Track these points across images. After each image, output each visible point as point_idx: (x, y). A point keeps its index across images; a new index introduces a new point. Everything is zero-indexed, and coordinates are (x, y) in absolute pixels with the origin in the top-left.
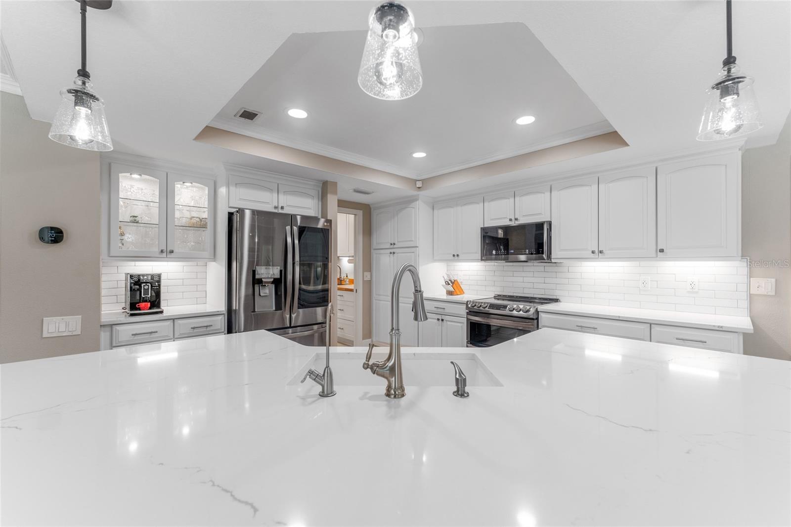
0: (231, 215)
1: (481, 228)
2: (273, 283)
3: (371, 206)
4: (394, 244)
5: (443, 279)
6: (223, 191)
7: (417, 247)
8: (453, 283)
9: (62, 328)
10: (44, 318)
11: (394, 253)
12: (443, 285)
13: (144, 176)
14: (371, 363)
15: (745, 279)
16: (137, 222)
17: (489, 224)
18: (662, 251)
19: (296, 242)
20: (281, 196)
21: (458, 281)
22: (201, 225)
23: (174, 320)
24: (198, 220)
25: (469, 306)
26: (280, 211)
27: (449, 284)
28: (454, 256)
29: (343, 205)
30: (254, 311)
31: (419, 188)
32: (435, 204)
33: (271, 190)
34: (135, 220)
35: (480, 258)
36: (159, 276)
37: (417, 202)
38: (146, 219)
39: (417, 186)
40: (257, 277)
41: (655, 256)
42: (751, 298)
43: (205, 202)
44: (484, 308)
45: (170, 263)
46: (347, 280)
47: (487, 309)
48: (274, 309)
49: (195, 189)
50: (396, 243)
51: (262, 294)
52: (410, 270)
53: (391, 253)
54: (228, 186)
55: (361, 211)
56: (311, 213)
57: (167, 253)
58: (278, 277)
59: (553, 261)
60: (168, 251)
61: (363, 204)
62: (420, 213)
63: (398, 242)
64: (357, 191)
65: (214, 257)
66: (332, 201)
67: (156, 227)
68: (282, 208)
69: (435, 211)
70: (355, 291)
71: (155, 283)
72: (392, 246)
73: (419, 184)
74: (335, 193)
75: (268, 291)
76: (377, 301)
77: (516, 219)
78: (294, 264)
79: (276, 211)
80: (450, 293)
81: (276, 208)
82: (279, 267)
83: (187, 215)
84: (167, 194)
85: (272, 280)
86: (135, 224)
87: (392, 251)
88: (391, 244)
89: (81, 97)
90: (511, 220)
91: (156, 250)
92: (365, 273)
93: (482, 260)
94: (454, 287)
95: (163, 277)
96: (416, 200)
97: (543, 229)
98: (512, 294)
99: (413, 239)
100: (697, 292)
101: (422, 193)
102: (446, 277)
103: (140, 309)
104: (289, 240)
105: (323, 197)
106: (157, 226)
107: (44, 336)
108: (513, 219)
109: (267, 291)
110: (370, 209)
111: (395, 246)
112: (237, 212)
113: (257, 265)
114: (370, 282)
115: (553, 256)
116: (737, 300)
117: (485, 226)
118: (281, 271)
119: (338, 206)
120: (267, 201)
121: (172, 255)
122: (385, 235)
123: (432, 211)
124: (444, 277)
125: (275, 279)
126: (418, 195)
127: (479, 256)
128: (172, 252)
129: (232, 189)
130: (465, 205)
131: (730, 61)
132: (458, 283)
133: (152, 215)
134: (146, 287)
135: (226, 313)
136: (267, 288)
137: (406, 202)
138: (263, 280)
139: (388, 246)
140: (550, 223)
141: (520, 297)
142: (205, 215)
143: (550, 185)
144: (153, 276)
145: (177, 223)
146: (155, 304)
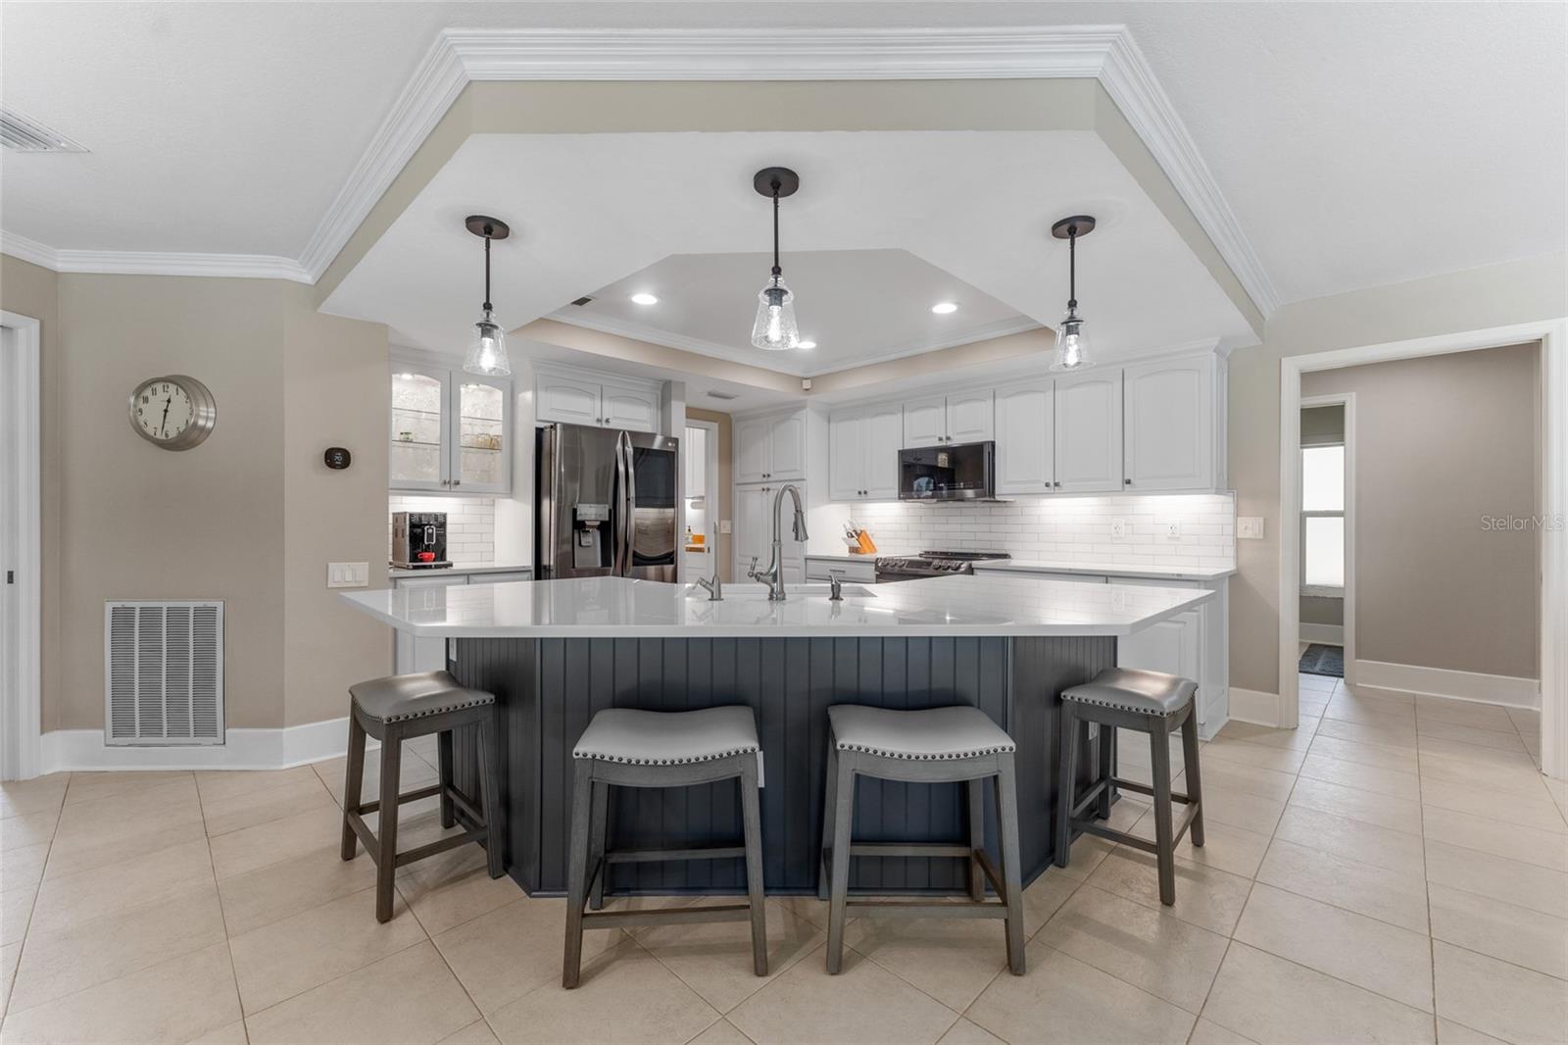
0: (539, 432)
1: (899, 451)
2: (599, 528)
3: (732, 416)
4: (769, 476)
5: (843, 529)
6: (526, 397)
7: (803, 480)
8: (858, 535)
9: (349, 577)
10: (330, 564)
11: (768, 490)
12: (844, 539)
13: (417, 376)
14: (755, 572)
15: (1231, 518)
16: (411, 442)
17: (911, 445)
18: (1128, 482)
19: (631, 471)
20: (606, 404)
21: (868, 533)
22: (492, 445)
23: (468, 575)
24: (487, 437)
25: (880, 564)
26: (605, 426)
27: (852, 537)
28: (860, 493)
29: (695, 414)
30: (574, 567)
31: (807, 390)
32: (831, 414)
33: (592, 396)
34: (407, 439)
35: (897, 496)
36: (445, 516)
37: (804, 411)
38: (421, 438)
39: (805, 387)
40: (579, 518)
41: (1121, 489)
42: (1238, 542)
43: (498, 412)
44: (901, 567)
45: (456, 500)
46: (690, 537)
47: (904, 567)
48: (600, 565)
49: (481, 393)
50: (772, 474)
51: (583, 544)
52: (790, 490)
53: (764, 490)
54: (536, 390)
55: (716, 425)
56: (647, 428)
57: (450, 485)
58: (607, 519)
59: (998, 498)
60: (453, 482)
61: (722, 413)
62: (808, 429)
63: (776, 472)
64: (712, 394)
65: (511, 491)
66: (678, 410)
67: (436, 449)
68: (607, 421)
69: (831, 424)
70: (706, 550)
71: (441, 522)
72: (765, 479)
73: (807, 384)
74: (682, 398)
75: (593, 540)
76: (742, 567)
77: (948, 438)
78: (628, 499)
79: (599, 425)
80: (853, 550)
81: (599, 420)
82: (607, 506)
83: (478, 430)
84: (450, 402)
85: (598, 523)
86: (408, 444)
87: (766, 486)
88: (764, 476)
89: (487, 329)
90: (941, 439)
91: (436, 481)
92: (722, 522)
93: (900, 498)
94: (858, 537)
95: (449, 521)
96: (803, 407)
97: (982, 452)
98: (945, 550)
99: (798, 468)
100: (1178, 538)
101: (810, 398)
102: (848, 526)
103: (422, 561)
104: (621, 468)
105: (664, 404)
106: (438, 447)
107: (329, 586)
108: (944, 438)
109: (590, 539)
110: (730, 420)
111: (770, 479)
112: (552, 427)
113: (579, 502)
114: (730, 536)
115: (997, 492)
116: (1223, 546)
117: (906, 448)
118: (610, 511)
119: (687, 417)
120: (584, 411)
121: (458, 487)
122: (755, 460)
123: (826, 423)
124: (844, 526)
125: (602, 522)
126: (806, 400)
127: (895, 492)
128: (457, 483)
129: (541, 394)
130: (877, 415)
131: (1072, 304)
132: (867, 536)
133: (432, 431)
134: (430, 531)
135: (533, 568)
136: (590, 535)
137: (785, 411)
138: (587, 523)
139: (760, 479)
140: (993, 444)
141: (956, 554)
142: (497, 430)
143: (993, 389)
144: (436, 516)
145: (463, 442)
146: (441, 554)
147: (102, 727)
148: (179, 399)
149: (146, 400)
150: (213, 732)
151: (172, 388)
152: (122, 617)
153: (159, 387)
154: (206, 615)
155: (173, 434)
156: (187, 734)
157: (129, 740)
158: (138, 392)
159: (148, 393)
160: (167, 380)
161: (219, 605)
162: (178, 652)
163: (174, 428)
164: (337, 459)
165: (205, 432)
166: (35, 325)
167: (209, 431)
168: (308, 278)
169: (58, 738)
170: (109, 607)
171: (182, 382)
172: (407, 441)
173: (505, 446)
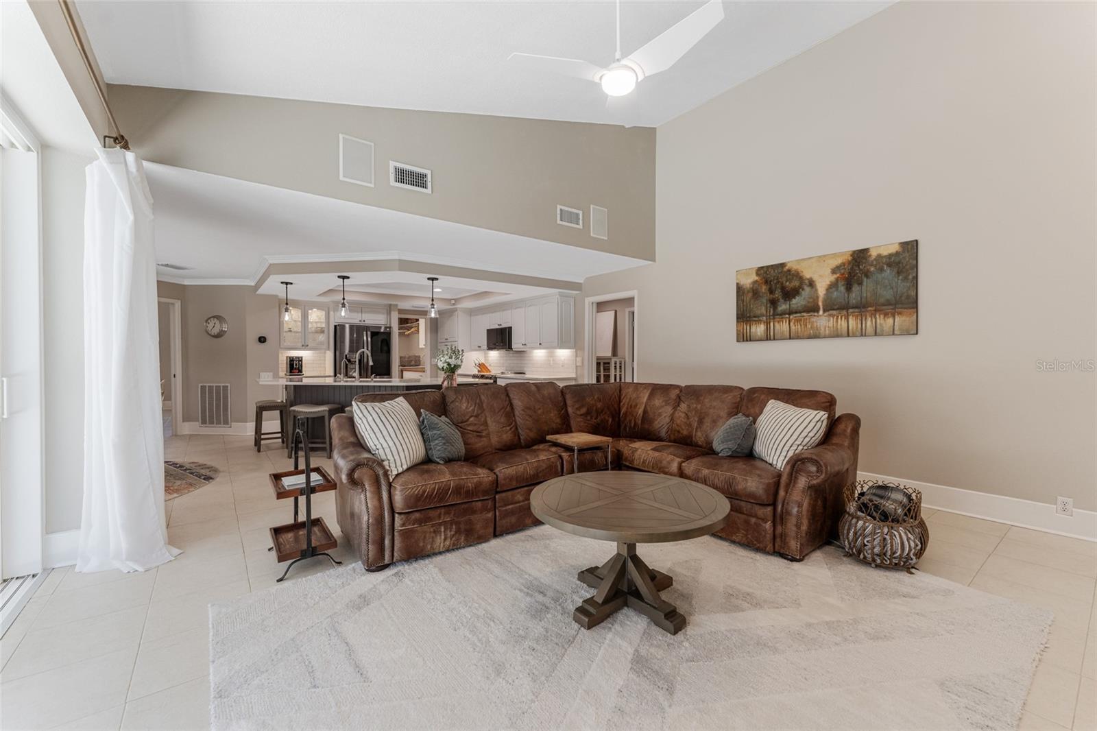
0: (335, 326)
6: (332, 313)
9: (266, 377)
10: (261, 373)
12: (474, 367)
13: (295, 311)
16: (292, 331)
19: (369, 339)
20: (363, 315)
22: (322, 331)
24: (320, 328)
26: (363, 323)
27: (478, 366)
28: (479, 347)
32: (471, 313)
33: (358, 312)
36: (303, 357)
37: (457, 312)
38: (295, 329)
40: (348, 358)
43: (323, 318)
45: (307, 352)
49: (318, 313)
51: (351, 367)
54: (334, 311)
56: (379, 324)
57: (305, 347)
59: (513, 350)
62: (459, 319)
65: (329, 349)
66: (394, 315)
68: (364, 321)
71: (300, 360)
73: (453, 302)
79: (360, 323)
80: (478, 371)
81: (360, 321)
83: (315, 325)
84: (305, 316)
86: (291, 333)
91: (300, 345)
95: (304, 359)
101: (458, 307)
102: (476, 361)
103: (293, 373)
104: (365, 340)
105: (389, 313)
106: (300, 333)
112: (340, 325)
115: (512, 347)
116: (573, 368)
120: (357, 319)
124: (474, 361)
126: (456, 308)
128: (307, 346)
132: (485, 365)
133: (298, 327)
134: (296, 363)
135: (334, 375)
142: (324, 326)
144: (299, 358)
145: (310, 331)
146: (300, 371)
147: (198, 421)
148: (218, 322)
149: (209, 323)
150: (228, 424)
151: (216, 320)
152: (203, 388)
153: (212, 319)
154: (225, 388)
155: (216, 334)
156: (220, 424)
157: (205, 425)
158: (206, 321)
159: (209, 321)
160: (214, 317)
161: (229, 385)
162: (218, 399)
163: (216, 331)
164: (262, 340)
165: (225, 332)
166: (179, 302)
167: (226, 332)
168: (253, 284)
169: (186, 424)
170: (200, 385)
171: (218, 317)
172: (290, 331)
173: (326, 331)
